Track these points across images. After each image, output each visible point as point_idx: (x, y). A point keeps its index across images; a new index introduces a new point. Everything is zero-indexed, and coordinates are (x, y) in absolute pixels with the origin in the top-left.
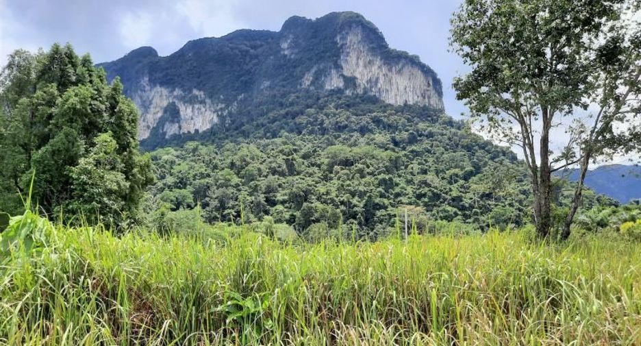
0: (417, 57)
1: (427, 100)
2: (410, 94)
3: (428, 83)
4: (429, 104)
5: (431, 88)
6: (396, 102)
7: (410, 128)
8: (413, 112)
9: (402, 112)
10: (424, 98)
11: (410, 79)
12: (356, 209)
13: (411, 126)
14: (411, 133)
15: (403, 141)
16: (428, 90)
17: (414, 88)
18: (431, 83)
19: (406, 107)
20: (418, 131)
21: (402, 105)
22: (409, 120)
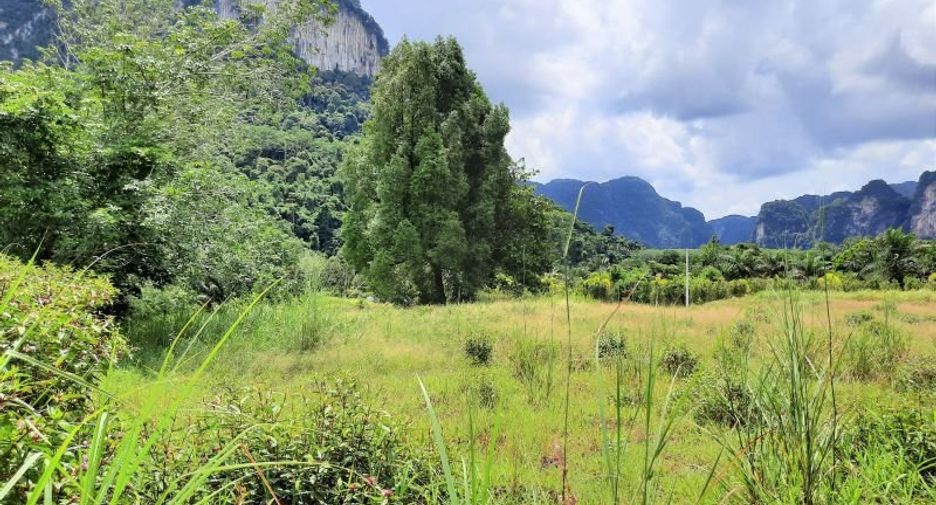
1: (367, 68)
2: (345, 55)
3: (371, 42)
4: (371, 76)
5: (375, 50)
6: (323, 64)
7: (345, 108)
8: (348, 84)
9: (333, 81)
10: (364, 64)
11: (345, 31)
12: (305, 225)
13: (346, 105)
14: (349, 116)
15: (337, 126)
16: (369, 54)
17: (350, 46)
18: (375, 43)
19: (334, 76)
20: (357, 113)
21: (331, 69)
22: (343, 96)
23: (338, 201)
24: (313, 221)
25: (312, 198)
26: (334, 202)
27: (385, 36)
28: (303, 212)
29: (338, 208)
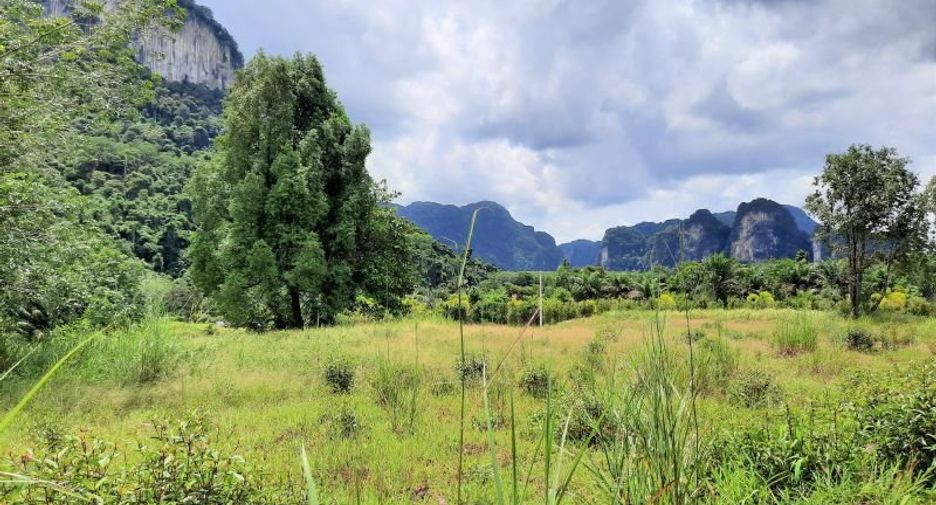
0: (208, 11)
1: (220, 81)
2: (195, 67)
3: (224, 55)
4: (224, 89)
5: (228, 63)
6: (170, 74)
7: (194, 121)
8: (197, 97)
9: (181, 94)
10: (216, 77)
11: (195, 42)
12: (147, 245)
13: (196, 118)
14: (198, 130)
15: (185, 140)
16: (222, 67)
17: (201, 57)
18: (228, 55)
19: (183, 87)
20: (208, 127)
21: (179, 80)
22: (193, 109)
23: (186, 219)
24: (156, 241)
25: (156, 216)
26: (181, 220)
27: (240, 49)
28: (144, 231)
29: (185, 227)
